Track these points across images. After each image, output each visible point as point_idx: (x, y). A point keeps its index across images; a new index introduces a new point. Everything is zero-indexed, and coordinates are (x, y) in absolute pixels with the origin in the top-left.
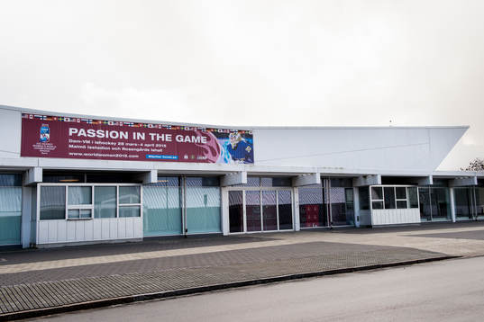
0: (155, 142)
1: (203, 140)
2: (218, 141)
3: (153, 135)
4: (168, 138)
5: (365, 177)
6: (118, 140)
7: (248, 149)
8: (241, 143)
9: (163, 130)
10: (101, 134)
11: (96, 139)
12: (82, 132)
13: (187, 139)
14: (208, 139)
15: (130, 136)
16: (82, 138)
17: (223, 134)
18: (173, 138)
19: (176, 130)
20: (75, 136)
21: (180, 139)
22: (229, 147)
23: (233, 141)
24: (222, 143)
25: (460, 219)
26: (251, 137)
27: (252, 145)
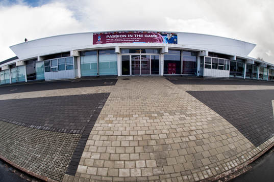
0: (136, 37)
1: (156, 36)
2: (162, 37)
3: (135, 35)
4: (141, 36)
5: (202, 51)
6: (123, 38)
7: (175, 40)
8: (172, 38)
9: (140, 33)
10: (117, 36)
11: (115, 38)
12: (111, 37)
13: (149, 36)
14: (158, 36)
15: (127, 36)
16: (111, 38)
17: (164, 34)
18: (144, 36)
19: (145, 33)
20: (108, 38)
21: (146, 36)
22: (167, 39)
23: (169, 37)
24: (164, 38)
25: (247, 78)
26: (176, 36)
27: (177, 39)
